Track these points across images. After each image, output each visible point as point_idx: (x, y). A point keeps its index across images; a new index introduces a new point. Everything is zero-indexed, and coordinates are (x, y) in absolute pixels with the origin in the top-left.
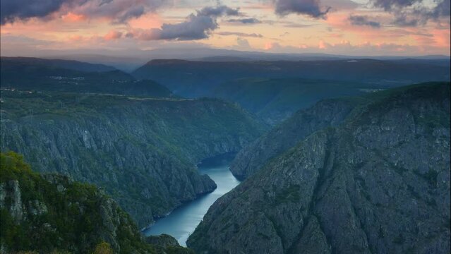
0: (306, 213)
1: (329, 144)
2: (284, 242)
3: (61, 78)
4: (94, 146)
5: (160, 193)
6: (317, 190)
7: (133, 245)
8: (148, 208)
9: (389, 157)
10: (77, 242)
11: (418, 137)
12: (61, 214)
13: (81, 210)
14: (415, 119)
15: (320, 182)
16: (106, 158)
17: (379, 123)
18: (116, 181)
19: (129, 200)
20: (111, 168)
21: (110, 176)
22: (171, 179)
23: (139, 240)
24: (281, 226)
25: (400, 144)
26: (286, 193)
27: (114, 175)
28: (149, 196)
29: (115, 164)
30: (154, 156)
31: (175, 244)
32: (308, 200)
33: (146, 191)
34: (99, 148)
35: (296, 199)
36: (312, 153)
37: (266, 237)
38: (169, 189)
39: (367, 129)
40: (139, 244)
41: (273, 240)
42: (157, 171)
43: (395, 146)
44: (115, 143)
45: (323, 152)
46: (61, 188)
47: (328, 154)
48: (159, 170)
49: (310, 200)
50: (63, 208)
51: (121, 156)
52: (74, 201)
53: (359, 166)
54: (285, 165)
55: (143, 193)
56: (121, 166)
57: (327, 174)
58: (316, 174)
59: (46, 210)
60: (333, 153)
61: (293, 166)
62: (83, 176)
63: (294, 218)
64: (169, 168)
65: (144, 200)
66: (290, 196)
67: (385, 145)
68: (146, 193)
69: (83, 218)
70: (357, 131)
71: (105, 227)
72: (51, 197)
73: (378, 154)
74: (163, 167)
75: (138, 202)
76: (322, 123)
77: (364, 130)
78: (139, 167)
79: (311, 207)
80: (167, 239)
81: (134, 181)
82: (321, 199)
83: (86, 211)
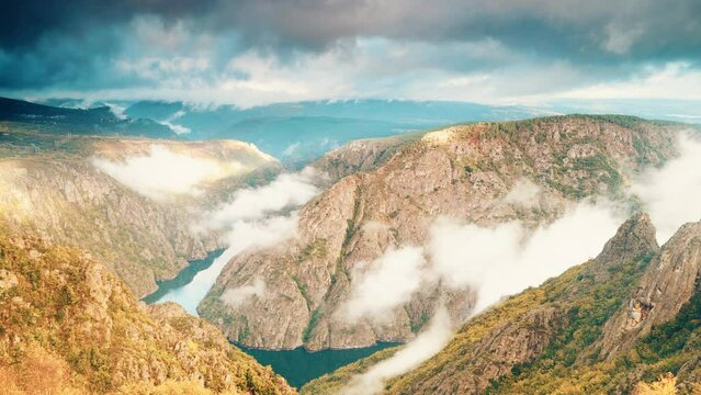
0: (334, 271)
1: (359, 191)
2: (310, 303)
3: (34, 116)
4: (79, 198)
5: (163, 253)
6: (346, 244)
7: (127, 317)
8: (150, 272)
9: (423, 204)
10: (58, 318)
11: (454, 182)
12: (35, 284)
13: (62, 279)
14: (452, 162)
15: (350, 235)
16: (95, 214)
17: (413, 168)
18: (108, 241)
19: (126, 263)
20: (101, 226)
21: (101, 235)
22: (176, 236)
23: (136, 311)
24: (306, 286)
25: (436, 190)
26: (310, 247)
27: (106, 234)
28: (150, 257)
29: (107, 220)
30: (154, 210)
31: (182, 311)
33: (147, 251)
34: (85, 201)
35: (323, 253)
36: (341, 203)
37: (289, 299)
38: (174, 247)
39: (400, 174)
40: (135, 316)
41: (297, 302)
42: (159, 227)
43: (431, 193)
44: (106, 196)
45: (351, 201)
46: (34, 254)
47: (357, 204)
48: (162, 226)
49: (338, 256)
50: (39, 278)
51: (114, 210)
52: (52, 269)
53: (393, 215)
54: (310, 217)
55: (142, 254)
56: (114, 223)
57: (356, 225)
58: (346, 226)
59: (16, 282)
60: (363, 202)
61: (319, 218)
62: (67, 235)
63: (321, 275)
64: (173, 223)
65: (145, 262)
66: (315, 250)
67: (419, 191)
68: (147, 254)
69: (65, 289)
70: (389, 177)
71: (93, 299)
72: (23, 265)
73: (412, 202)
74: (166, 223)
75: (136, 264)
76: (351, 168)
77: (396, 175)
78: (137, 222)
79: (340, 262)
80: (172, 307)
81: (131, 240)
82: (350, 254)
83: (69, 280)
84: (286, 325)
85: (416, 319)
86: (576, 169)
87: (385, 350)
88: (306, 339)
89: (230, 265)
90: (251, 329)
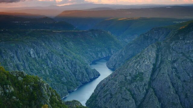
0: (147, 87)
1: (158, 51)
2: (136, 102)
3: (17, 22)
4: (36, 56)
5: (71, 79)
6: (152, 75)
7: (58, 106)
8: (65, 87)
9: (189, 56)
10: (30, 105)
12: (21, 91)
13: (31, 89)
15: (154, 70)
16: (43, 62)
17: (184, 39)
18: (48, 74)
19: (56, 83)
20: (45, 67)
21: (45, 71)
22: (76, 72)
23: (61, 103)
24: (134, 94)
26: (136, 77)
27: (47, 71)
28: (65, 81)
29: (47, 65)
30: (67, 61)
31: (80, 105)
32: (148, 80)
33: (64, 78)
34: (39, 57)
35: (142, 80)
36: (149, 56)
37: (127, 100)
38: (75, 77)
39: (177, 42)
40: (61, 105)
41: (130, 101)
42: (69, 68)
44: (47, 55)
45: (155, 55)
46: (20, 79)
50: (22, 88)
51: (50, 61)
52: (27, 85)
53: (174, 62)
54: (135, 63)
55: (62, 79)
56: (50, 66)
57: (157, 66)
58: (152, 67)
59: (13, 90)
60: (160, 56)
61: (139, 63)
62: (31, 72)
63: (141, 89)
64: (75, 66)
65: (63, 83)
66: (138, 78)
67: (187, 50)
68: (64, 79)
69: (32, 93)
70: (173, 44)
71: (44, 97)
72: (16, 83)
73: (184, 55)
74: (72, 66)
75: (60, 84)
76: (154, 40)
77: (176, 43)
78: (60, 66)
79: (150, 83)
80: (76, 103)
81: (57, 73)
82: (155, 79)
83: (34, 90)
89: (100, 83)
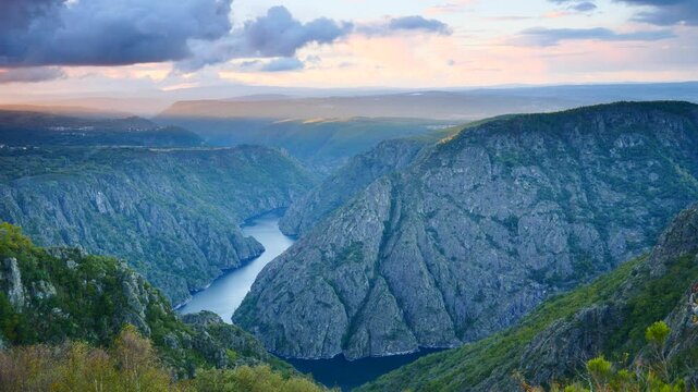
0: (371, 274)
1: (394, 192)
2: (348, 309)
3: (62, 129)
4: (111, 210)
5: (195, 262)
6: (382, 248)
7: (166, 326)
8: (183, 281)
9: (463, 203)
10: (97, 328)
11: (494, 178)
12: (73, 295)
13: (99, 289)
14: (491, 157)
15: (386, 237)
16: (127, 224)
17: (450, 166)
18: (141, 251)
19: (159, 273)
20: (134, 236)
21: (133, 245)
22: (209, 244)
23: (174, 320)
24: (343, 291)
25: (475, 187)
26: (347, 252)
27: (138, 243)
28: (183, 267)
29: (139, 230)
30: (186, 218)
31: (218, 321)
32: (374, 258)
33: (180, 260)
34: (117, 212)
35: (360, 258)
36: (376, 204)
37: (326, 305)
38: (206, 256)
39: (437, 172)
40: (174, 324)
41: (335, 308)
42: (191, 235)
43: (471, 191)
44: (137, 206)
45: (387, 202)
46: (71, 264)
47: (393, 203)
48: (194, 234)
49: (376, 258)
50: (77, 288)
51: (145, 220)
52: (89, 279)
53: (430, 216)
54: (345, 220)
55: (175, 263)
56: (145, 232)
57: (393, 227)
58: (382, 228)
59: (54, 292)
60: (399, 203)
61: (354, 220)
62: (99, 247)
63: (358, 280)
64: (205, 231)
65: (177, 272)
66: (352, 255)
67: (458, 190)
68: (179, 263)
69: (102, 298)
70: (426, 176)
71: (131, 308)
72: (60, 276)
73: (451, 200)
74: (198, 231)
75: (169, 274)
76: (385, 167)
77: (433, 173)
78: (168, 232)
79: (378, 266)
80: (209, 316)
81: (163, 249)
82: (388, 256)
83: (105, 290)
84: (324, 333)
85: (459, 323)
86: (624, 159)
87: (429, 355)
88: (345, 346)
89: (265, 269)
90: (288, 338)
